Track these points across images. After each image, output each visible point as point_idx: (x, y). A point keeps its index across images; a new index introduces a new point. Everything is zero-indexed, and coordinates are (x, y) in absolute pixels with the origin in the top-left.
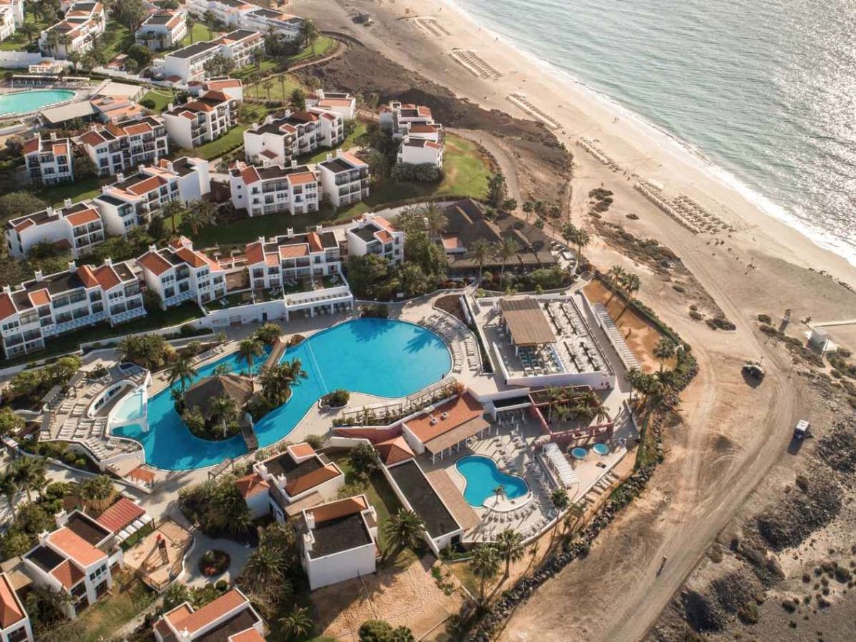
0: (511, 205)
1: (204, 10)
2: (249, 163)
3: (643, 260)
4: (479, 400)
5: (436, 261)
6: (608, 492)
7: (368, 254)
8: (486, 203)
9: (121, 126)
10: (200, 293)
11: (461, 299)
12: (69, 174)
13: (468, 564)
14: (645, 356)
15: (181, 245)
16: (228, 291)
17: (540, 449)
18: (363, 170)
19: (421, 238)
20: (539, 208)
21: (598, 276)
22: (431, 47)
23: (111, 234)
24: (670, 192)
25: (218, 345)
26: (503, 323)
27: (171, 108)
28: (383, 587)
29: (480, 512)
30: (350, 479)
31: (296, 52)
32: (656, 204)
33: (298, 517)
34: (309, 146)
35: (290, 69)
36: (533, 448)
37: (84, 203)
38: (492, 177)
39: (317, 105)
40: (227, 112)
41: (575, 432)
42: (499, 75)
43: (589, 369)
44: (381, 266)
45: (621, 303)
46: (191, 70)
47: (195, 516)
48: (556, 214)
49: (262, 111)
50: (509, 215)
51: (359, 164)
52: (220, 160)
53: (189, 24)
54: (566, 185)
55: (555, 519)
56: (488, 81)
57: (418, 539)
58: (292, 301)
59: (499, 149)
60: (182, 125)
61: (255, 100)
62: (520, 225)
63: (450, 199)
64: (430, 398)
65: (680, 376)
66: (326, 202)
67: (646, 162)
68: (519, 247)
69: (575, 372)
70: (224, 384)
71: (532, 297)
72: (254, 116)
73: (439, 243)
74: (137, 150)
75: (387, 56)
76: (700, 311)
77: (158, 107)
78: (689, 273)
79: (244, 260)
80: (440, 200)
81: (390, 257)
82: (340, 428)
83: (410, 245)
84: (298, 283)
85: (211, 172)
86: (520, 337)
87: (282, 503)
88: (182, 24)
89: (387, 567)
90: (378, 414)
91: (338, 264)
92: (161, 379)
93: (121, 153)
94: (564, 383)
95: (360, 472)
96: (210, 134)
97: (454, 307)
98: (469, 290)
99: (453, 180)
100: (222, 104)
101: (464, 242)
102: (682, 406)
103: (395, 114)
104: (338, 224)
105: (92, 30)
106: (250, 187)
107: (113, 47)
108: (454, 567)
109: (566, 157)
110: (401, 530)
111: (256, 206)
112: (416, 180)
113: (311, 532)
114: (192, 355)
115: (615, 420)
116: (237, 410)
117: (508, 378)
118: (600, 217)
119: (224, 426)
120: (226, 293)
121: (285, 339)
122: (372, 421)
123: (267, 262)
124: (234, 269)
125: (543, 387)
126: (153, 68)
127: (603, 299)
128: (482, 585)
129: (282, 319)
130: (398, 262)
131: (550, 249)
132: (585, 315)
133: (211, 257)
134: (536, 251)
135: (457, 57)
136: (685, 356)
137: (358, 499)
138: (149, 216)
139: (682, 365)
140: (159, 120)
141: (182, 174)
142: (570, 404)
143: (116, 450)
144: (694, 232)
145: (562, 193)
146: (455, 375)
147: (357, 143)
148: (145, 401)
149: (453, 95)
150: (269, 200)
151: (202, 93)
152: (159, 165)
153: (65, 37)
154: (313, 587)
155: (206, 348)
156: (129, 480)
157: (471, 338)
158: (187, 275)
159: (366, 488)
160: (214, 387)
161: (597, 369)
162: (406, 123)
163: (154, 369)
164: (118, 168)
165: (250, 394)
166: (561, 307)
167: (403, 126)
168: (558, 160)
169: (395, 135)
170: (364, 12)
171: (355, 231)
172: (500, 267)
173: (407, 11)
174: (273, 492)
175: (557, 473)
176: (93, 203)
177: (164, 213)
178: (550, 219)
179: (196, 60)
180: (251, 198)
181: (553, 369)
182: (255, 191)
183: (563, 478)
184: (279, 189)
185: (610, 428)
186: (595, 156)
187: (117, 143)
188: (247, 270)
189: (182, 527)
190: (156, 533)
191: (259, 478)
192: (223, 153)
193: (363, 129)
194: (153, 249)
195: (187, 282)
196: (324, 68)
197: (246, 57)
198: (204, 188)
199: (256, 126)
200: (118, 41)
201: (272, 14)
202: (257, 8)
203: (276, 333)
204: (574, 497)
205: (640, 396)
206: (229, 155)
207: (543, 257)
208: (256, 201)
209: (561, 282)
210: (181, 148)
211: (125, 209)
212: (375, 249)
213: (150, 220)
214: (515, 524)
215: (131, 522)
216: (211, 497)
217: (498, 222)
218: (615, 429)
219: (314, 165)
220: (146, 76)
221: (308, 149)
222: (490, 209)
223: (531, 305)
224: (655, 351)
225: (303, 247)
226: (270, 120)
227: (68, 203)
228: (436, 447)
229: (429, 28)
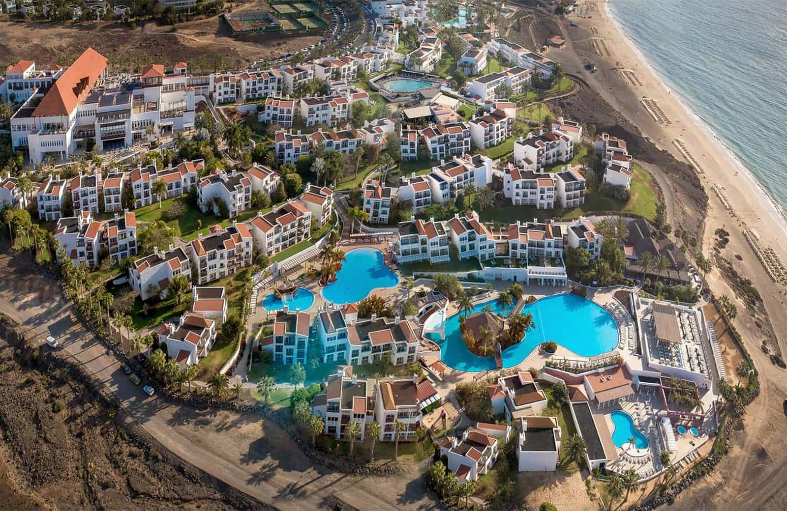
0: (667, 229)
1: (497, 50)
2: (516, 165)
3: (741, 295)
4: (631, 372)
5: (619, 262)
6: (692, 464)
7: (579, 247)
8: (653, 224)
9: (446, 126)
10: (481, 252)
11: (630, 295)
12: (414, 155)
13: (605, 484)
14: (731, 371)
15: (472, 217)
16: (497, 255)
17: (659, 420)
18: (582, 182)
19: (612, 242)
20: (684, 237)
21: (713, 300)
22: (631, 94)
23: (435, 200)
24: (764, 244)
25: (487, 291)
26: (653, 320)
27: (474, 118)
28: (557, 483)
29: (619, 451)
30: (551, 404)
31: (549, 87)
32: (754, 250)
33: (518, 421)
34: (552, 159)
35: (545, 100)
36: (656, 417)
37: (423, 176)
38: (659, 204)
39: (559, 129)
40: (506, 125)
41: (682, 414)
42: (669, 122)
43: (697, 371)
44: (586, 258)
45: (723, 325)
46: (487, 92)
47: (463, 403)
48: (694, 243)
49: (526, 128)
50: (666, 237)
51: (580, 178)
52: (499, 160)
53: (488, 59)
54: (702, 221)
55: (659, 472)
56: (662, 126)
57: (582, 458)
58: (532, 271)
59: (664, 181)
60: (479, 130)
61: (523, 119)
62: (671, 246)
63: (632, 216)
64: (603, 363)
65: (748, 393)
66: (558, 203)
67: (751, 213)
68: (669, 264)
69: (689, 370)
70: (489, 320)
71: (672, 305)
72: (521, 131)
73: (622, 249)
74: (453, 145)
75: (603, 97)
76: (769, 347)
77: (467, 116)
78: (766, 314)
79: (507, 236)
80: (626, 215)
81: (592, 252)
82: (549, 368)
83: (605, 246)
84: (536, 260)
85: (494, 168)
86: (661, 334)
87: (512, 410)
88: (484, 58)
89: (562, 470)
90: (572, 365)
91: (561, 250)
92: (454, 306)
93: (444, 145)
94: (681, 375)
95: (556, 401)
96: (495, 141)
97: (625, 299)
98: (636, 290)
99: (635, 201)
100: (504, 120)
101: (637, 252)
102: (746, 417)
103: (605, 142)
104: (563, 221)
105: (434, 57)
106: (515, 182)
107: (444, 70)
108: (598, 483)
109: (704, 197)
110: (573, 448)
111: (518, 198)
112: (613, 197)
113: (524, 433)
114: (472, 295)
115: (706, 413)
116: (494, 339)
117: (650, 362)
118: (719, 253)
119: (485, 348)
120: (495, 257)
121: (525, 297)
122: (567, 369)
123: (520, 240)
124: (501, 241)
125: (668, 375)
126: (466, 88)
127: (714, 319)
128: (611, 501)
129: (525, 283)
130: (596, 257)
131: (687, 271)
132: (701, 329)
133: (489, 229)
134: (680, 269)
135: (645, 104)
136: (753, 379)
137: (552, 419)
138: (456, 193)
139: (751, 386)
140: (467, 126)
141: (477, 167)
142: (682, 393)
143: (426, 348)
144: (773, 280)
145: (699, 227)
146: (620, 351)
147: (581, 163)
148: (444, 319)
149: (640, 134)
150: (525, 195)
151: (492, 110)
152: (464, 158)
153: (419, 59)
154: (520, 470)
155: (481, 292)
156: (431, 368)
157: (632, 327)
158: (474, 239)
159: (558, 413)
160: (482, 320)
161: (702, 372)
162: (610, 151)
163: (451, 299)
164: (442, 155)
165: (501, 331)
166: (688, 318)
167: (609, 153)
168: (699, 199)
169: (604, 160)
170: (592, 62)
171: (573, 228)
172: (656, 276)
173: (617, 63)
174: (507, 400)
175: (667, 440)
176: (427, 178)
177: (466, 192)
178: (690, 247)
179: (491, 85)
180: (516, 191)
181: (677, 364)
182: (517, 187)
183: (669, 444)
184: (532, 188)
185: (702, 418)
186: (721, 201)
187: (442, 138)
188: (508, 243)
189: (456, 409)
190: (441, 408)
191: (500, 388)
192: (502, 156)
193: (584, 152)
194: (457, 216)
195: (473, 244)
196: (565, 101)
197: (519, 87)
198: (489, 180)
199: (522, 139)
200: (448, 67)
201: (537, 57)
202: (528, 52)
203: (521, 292)
204: (674, 459)
205: (723, 401)
206: (505, 158)
207: (683, 275)
208: (517, 194)
209: (690, 299)
210: (478, 148)
211: (443, 186)
212: (583, 244)
213: (457, 196)
214: (637, 466)
215: (429, 397)
216: (473, 393)
217: (659, 241)
218: (705, 420)
219: (554, 174)
220: (461, 94)
221: (551, 161)
222: (655, 230)
223: (670, 311)
224: (737, 369)
225: (542, 233)
226: (530, 135)
227: (414, 175)
228: (602, 398)
229: (630, 78)
